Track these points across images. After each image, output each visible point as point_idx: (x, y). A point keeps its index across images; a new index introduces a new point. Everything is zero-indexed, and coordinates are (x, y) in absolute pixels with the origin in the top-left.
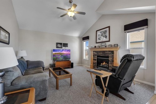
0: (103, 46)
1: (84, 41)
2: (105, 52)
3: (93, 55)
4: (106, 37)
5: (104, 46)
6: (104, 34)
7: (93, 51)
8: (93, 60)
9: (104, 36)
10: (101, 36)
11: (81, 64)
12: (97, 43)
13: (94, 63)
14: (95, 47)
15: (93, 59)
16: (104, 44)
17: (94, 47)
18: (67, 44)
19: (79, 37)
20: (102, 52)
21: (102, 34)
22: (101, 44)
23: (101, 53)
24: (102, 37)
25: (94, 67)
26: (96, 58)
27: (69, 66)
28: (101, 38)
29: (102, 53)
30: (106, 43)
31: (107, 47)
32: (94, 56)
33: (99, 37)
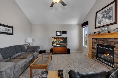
0: (104, 31)
1: (84, 28)
2: (108, 40)
3: (91, 42)
4: (110, 18)
5: (106, 32)
6: (107, 14)
7: (92, 38)
8: (91, 49)
9: (106, 18)
10: (102, 18)
11: (80, 51)
12: (96, 28)
13: (92, 52)
14: (95, 33)
15: (91, 47)
16: (106, 28)
17: (93, 33)
18: (66, 32)
19: (78, 24)
20: (102, 39)
21: (104, 15)
22: (102, 29)
23: (101, 41)
24: (104, 19)
25: (92, 57)
26: (96, 47)
27: (65, 51)
28: (102, 21)
29: (103, 41)
30: (109, 26)
31: (112, 32)
32: (92, 44)
33: (99, 20)
